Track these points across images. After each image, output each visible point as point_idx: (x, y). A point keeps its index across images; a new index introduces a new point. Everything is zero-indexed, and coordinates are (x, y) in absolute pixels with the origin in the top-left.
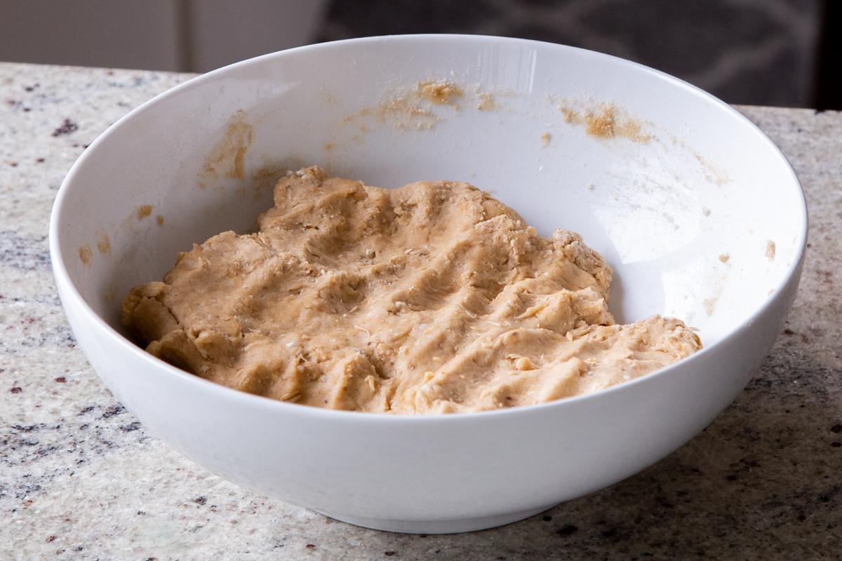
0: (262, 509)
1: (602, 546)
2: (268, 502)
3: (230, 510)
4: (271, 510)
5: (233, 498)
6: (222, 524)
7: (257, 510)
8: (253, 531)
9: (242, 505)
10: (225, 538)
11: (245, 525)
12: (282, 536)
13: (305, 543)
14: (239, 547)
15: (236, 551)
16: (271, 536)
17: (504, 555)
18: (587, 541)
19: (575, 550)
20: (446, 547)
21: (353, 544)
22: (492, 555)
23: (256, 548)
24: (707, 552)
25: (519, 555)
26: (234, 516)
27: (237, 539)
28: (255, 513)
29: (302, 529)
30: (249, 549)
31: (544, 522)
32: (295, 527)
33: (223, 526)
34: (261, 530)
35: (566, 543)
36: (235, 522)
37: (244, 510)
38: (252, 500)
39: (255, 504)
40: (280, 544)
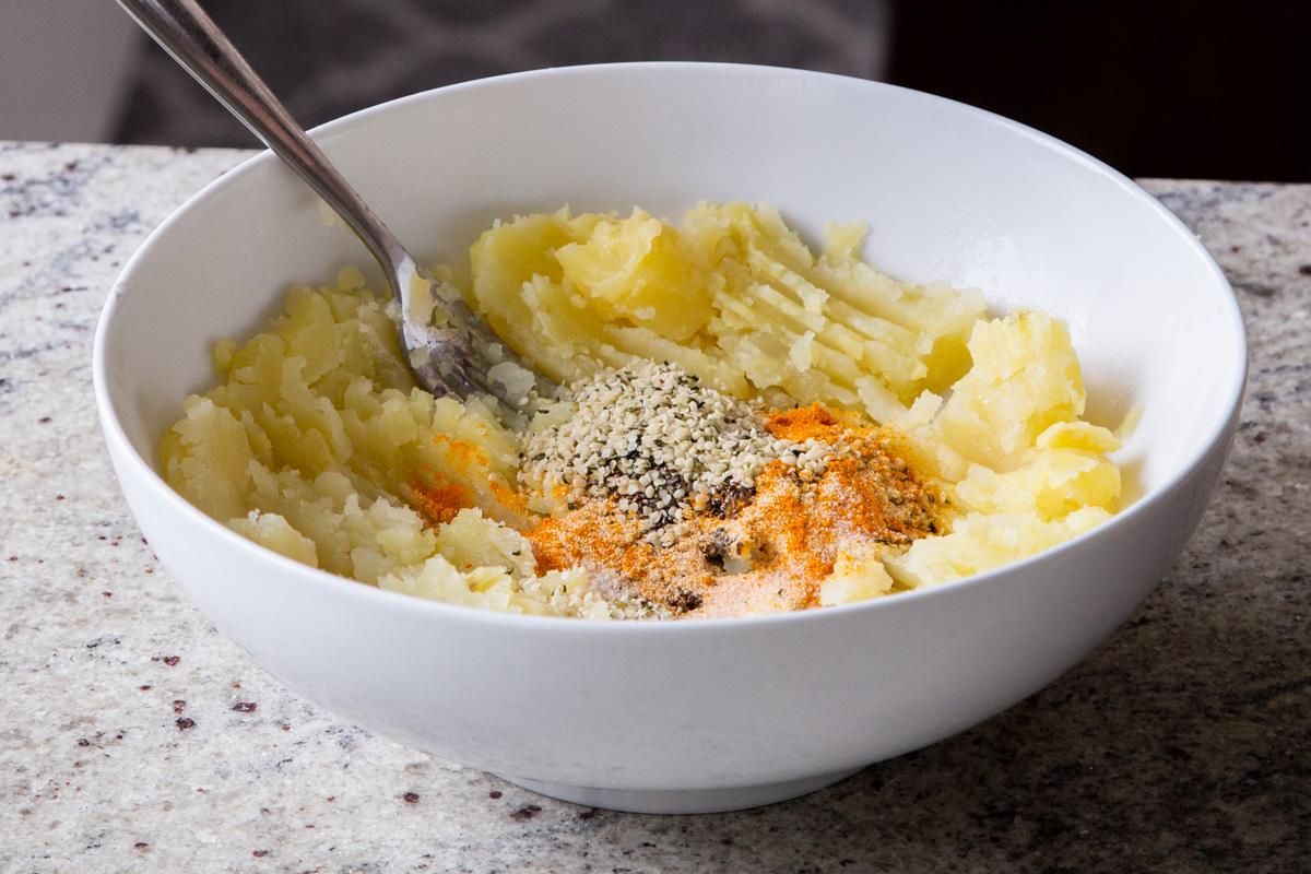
0: (66, 792)
1: (579, 834)
2: (75, 780)
3: (19, 794)
4: (80, 794)
5: (22, 776)
6: (7, 815)
7: (59, 794)
8: (54, 825)
9: (37, 786)
10: (13, 837)
11: (42, 815)
12: (98, 830)
13: (133, 840)
14: (35, 850)
15: (30, 855)
16: (80, 832)
17: (431, 851)
18: (556, 827)
19: (538, 841)
20: (345, 842)
21: (204, 841)
22: (415, 851)
23: (59, 850)
24: (737, 840)
25: (455, 851)
26: (25, 803)
27: (30, 838)
28: (56, 797)
29: (127, 820)
30: (48, 852)
31: (491, 800)
32: (116, 817)
33: (9, 819)
34: (66, 823)
35: (525, 831)
36: (26, 812)
37: (40, 793)
38: (51, 778)
39: (56, 784)
40: (95, 843)
